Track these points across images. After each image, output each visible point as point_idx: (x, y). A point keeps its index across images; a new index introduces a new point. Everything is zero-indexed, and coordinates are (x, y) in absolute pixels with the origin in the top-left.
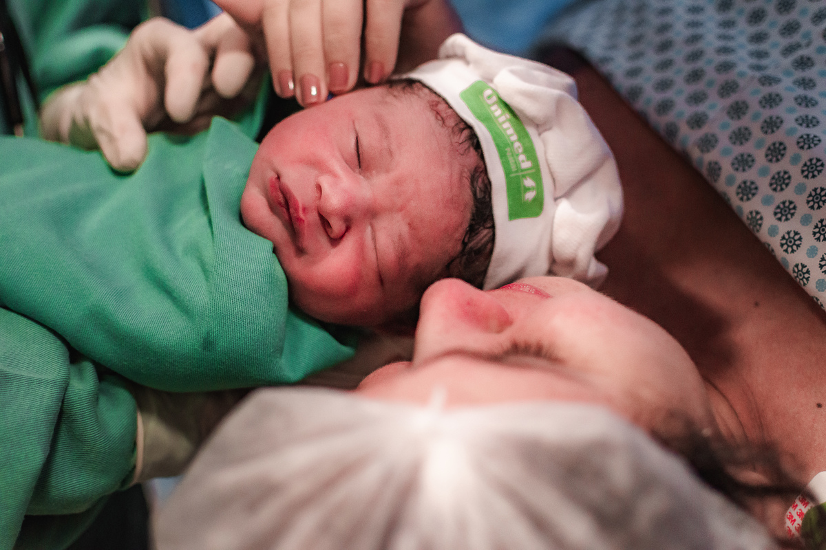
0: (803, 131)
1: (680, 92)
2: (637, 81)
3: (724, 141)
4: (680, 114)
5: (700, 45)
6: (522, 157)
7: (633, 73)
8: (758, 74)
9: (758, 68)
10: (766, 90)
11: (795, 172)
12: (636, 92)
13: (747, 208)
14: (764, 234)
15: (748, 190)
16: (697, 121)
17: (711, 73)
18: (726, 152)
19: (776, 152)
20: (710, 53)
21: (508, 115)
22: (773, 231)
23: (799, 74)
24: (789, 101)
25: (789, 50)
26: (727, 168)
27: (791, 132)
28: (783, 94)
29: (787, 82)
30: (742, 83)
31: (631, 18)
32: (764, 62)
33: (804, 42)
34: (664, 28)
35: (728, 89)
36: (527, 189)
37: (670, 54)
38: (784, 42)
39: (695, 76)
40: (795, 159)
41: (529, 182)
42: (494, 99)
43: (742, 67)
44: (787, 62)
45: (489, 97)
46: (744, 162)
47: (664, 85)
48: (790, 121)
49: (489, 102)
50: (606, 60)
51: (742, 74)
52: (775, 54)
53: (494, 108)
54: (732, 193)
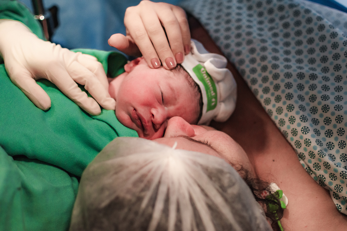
0: (274, 62)
1: (233, 41)
2: (218, 35)
3: (247, 62)
4: (232, 50)
5: (240, 23)
6: (212, 92)
7: (217, 31)
8: (260, 38)
9: (260, 35)
10: (262, 45)
11: (270, 77)
12: (217, 39)
13: (254, 87)
14: (258, 97)
15: (254, 81)
16: (238, 53)
17: (244, 36)
18: (248, 66)
19: (264, 69)
20: (244, 27)
21: (209, 78)
22: (262, 97)
23: (274, 39)
24: (269, 50)
25: (271, 29)
26: (247, 72)
27: (270, 62)
28: (268, 47)
29: (269, 42)
30: (254, 40)
31: (216, 8)
32: (262, 33)
33: (276, 27)
34: (228, 14)
35: (249, 42)
36: (213, 102)
37: (230, 25)
38: (270, 25)
39: (239, 36)
40: (271, 72)
41: (214, 100)
42: (205, 72)
43: (255, 34)
44: (270, 34)
45: (203, 71)
46: (253, 71)
47: (227, 38)
48: (270, 58)
49: (203, 73)
50: (207, 24)
51: (255, 37)
52: (266, 30)
53: (204, 75)
54: (249, 81)
